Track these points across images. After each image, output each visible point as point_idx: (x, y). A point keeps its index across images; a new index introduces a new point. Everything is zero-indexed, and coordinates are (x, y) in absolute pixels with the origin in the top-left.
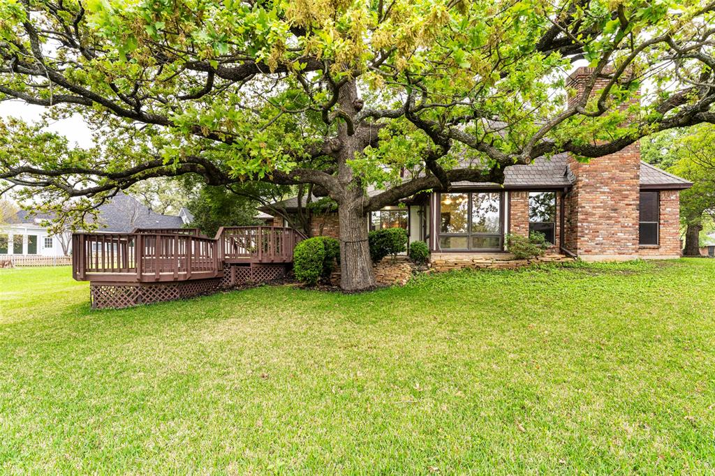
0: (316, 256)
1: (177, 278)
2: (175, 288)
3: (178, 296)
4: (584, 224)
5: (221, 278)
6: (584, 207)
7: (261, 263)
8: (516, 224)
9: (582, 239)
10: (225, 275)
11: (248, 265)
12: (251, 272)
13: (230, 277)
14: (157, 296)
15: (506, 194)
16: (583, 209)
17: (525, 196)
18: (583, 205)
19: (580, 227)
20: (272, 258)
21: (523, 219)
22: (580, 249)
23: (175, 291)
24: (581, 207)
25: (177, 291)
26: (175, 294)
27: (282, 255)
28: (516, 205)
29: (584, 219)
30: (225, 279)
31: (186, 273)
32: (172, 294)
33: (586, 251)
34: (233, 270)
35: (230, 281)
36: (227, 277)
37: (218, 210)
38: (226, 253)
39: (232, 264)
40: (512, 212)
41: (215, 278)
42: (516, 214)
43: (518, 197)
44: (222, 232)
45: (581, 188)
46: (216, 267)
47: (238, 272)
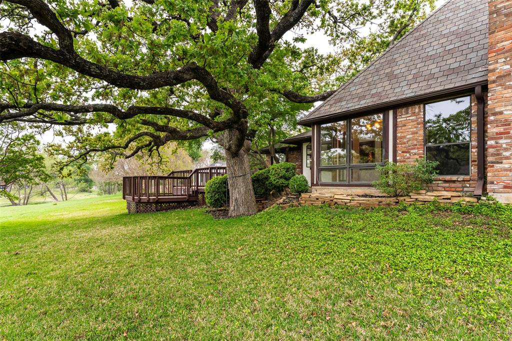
4: (501, 141)
6: (501, 113)
8: (404, 149)
9: (498, 166)
15: (391, 113)
16: (499, 117)
17: (417, 110)
18: (497, 110)
19: (492, 147)
21: (415, 142)
22: (492, 183)
24: (495, 114)
28: (405, 126)
29: (501, 133)
33: (505, 187)
40: (399, 135)
42: (404, 137)
43: (407, 113)
45: (494, 82)
46: (187, 194)
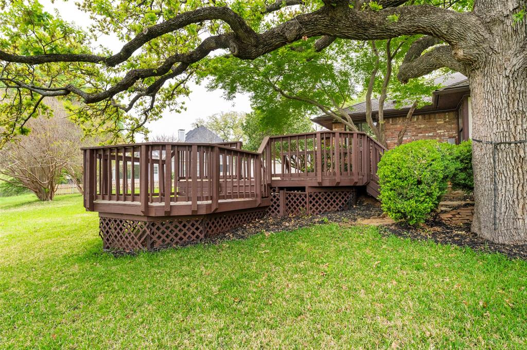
0: (427, 174)
1: (196, 211)
2: (197, 225)
3: (202, 236)
5: (267, 207)
7: (320, 187)
10: (272, 203)
11: (303, 189)
12: (307, 200)
13: (278, 206)
14: (172, 236)
20: (338, 179)
23: (197, 229)
25: (201, 228)
26: (197, 233)
27: (352, 174)
30: (273, 209)
31: (210, 202)
32: (193, 233)
34: (281, 196)
35: (279, 212)
36: (275, 206)
37: (266, 121)
38: (273, 173)
39: (281, 188)
41: (259, 208)
44: (268, 143)
46: (258, 192)
47: (290, 199)
